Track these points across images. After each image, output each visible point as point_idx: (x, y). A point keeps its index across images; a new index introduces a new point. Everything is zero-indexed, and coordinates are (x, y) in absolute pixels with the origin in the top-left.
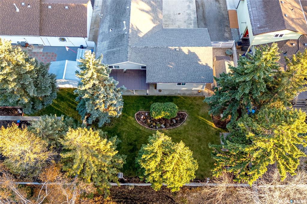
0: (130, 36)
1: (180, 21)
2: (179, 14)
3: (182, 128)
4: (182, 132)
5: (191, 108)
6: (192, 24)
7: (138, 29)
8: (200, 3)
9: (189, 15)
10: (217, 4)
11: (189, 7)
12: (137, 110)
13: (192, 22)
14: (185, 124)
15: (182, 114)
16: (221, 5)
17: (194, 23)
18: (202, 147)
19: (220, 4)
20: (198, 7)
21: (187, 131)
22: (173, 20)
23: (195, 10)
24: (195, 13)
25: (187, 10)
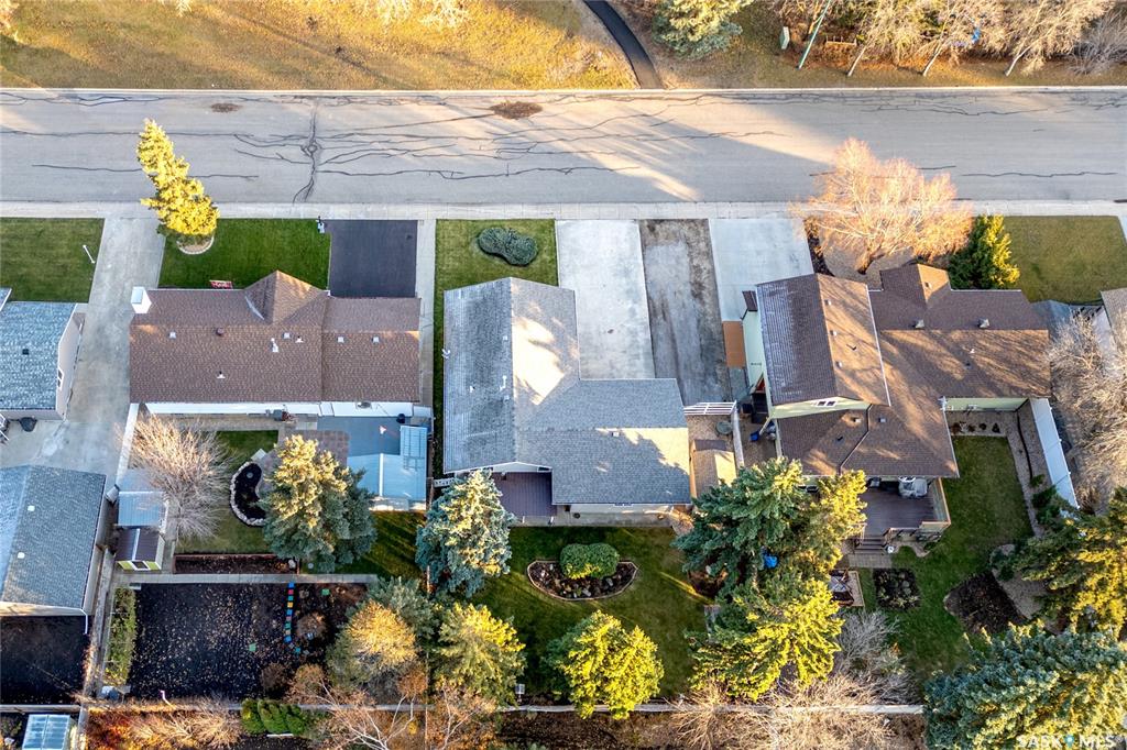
0: (515, 406)
1: (614, 350)
2: (611, 331)
3: (626, 597)
4: (628, 605)
5: (645, 553)
6: (641, 357)
7: (530, 388)
8: (657, 304)
9: (633, 333)
10: (698, 306)
11: (632, 312)
12: (532, 560)
13: (641, 351)
14: (632, 587)
15: (625, 566)
16: (707, 306)
17: (646, 354)
18: (668, 635)
19: (703, 303)
20: (652, 314)
21: (638, 602)
22: (596, 347)
23: (648, 320)
24: (646, 328)
25: (627, 322)
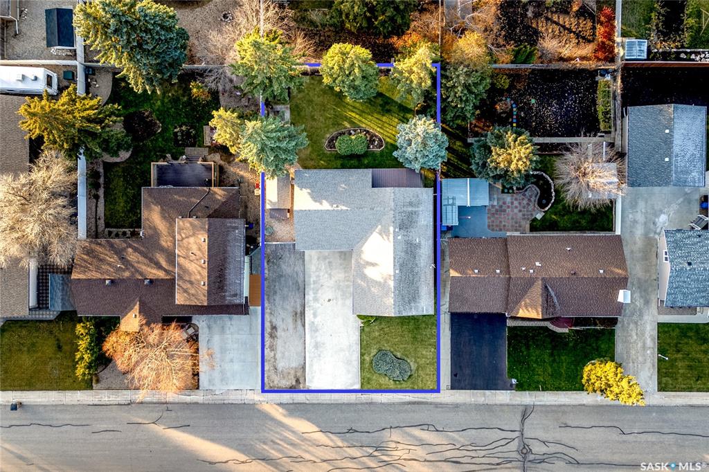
0: (392, 224)
1: (328, 287)
2: (329, 300)
3: (331, 130)
4: (331, 126)
6: (312, 282)
8: (299, 322)
9: (316, 300)
10: (274, 320)
11: (315, 315)
12: (382, 151)
13: (312, 286)
14: (328, 136)
15: (331, 148)
16: (269, 320)
17: (309, 285)
19: (271, 322)
20: (303, 314)
22: (339, 289)
23: (306, 309)
24: (308, 303)
25: (319, 307)
